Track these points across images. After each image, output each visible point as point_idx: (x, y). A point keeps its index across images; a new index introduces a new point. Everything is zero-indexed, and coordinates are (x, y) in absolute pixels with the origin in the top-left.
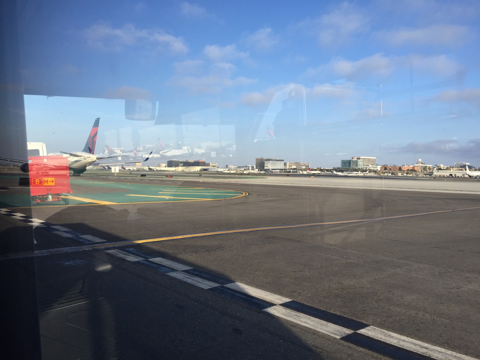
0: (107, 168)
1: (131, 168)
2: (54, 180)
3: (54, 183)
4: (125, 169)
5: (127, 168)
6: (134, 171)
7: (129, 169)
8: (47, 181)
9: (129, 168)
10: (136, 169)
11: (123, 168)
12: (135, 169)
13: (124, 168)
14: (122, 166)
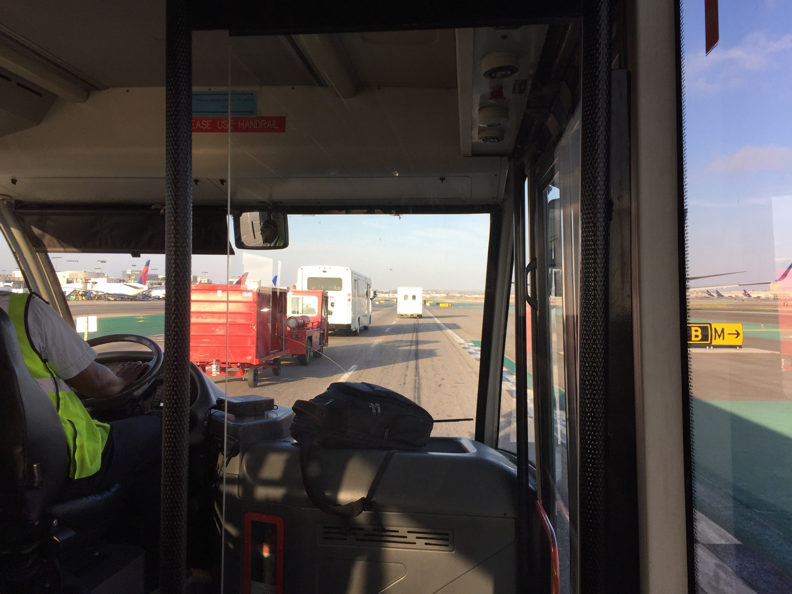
0: (715, 295)
1: (762, 293)
2: (741, 332)
3: (741, 337)
4: (751, 296)
5: (754, 295)
6: (768, 299)
7: (758, 297)
8: (723, 331)
9: (759, 295)
10: (773, 296)
11: (746, 295)
12: (771, 296)
13: (748, 294)
14: (744, 291)
